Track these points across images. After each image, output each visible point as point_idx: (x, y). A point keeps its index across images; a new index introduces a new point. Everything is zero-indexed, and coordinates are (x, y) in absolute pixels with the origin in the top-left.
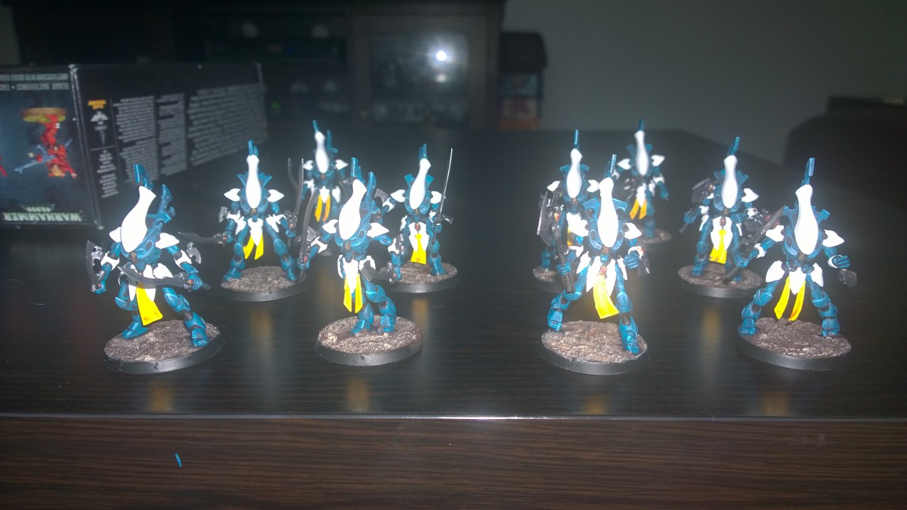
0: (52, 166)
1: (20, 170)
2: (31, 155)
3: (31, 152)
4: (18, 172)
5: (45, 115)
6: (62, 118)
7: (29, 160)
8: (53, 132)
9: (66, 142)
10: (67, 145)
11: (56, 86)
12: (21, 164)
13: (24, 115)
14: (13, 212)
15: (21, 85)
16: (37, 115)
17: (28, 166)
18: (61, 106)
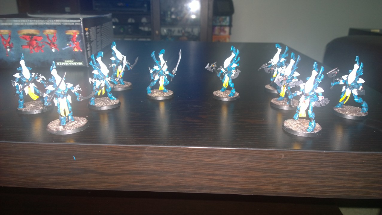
0: (74, 48)
1: (64, 49)
2: (68, 44)
3: (68, 43)
4: (63, 50)
5: (73, 32)
6: (78, 33)
7: (67, 46)
8: (75, 38)
9: (79, 41)
10: (80, 41)
11: (76, 24)
12: (65, 47)
13: (66, 32)
14: (60, 62)
15: (65, 23)
16: (70, 32)
17: (66, 48)
18: (78, 30)
